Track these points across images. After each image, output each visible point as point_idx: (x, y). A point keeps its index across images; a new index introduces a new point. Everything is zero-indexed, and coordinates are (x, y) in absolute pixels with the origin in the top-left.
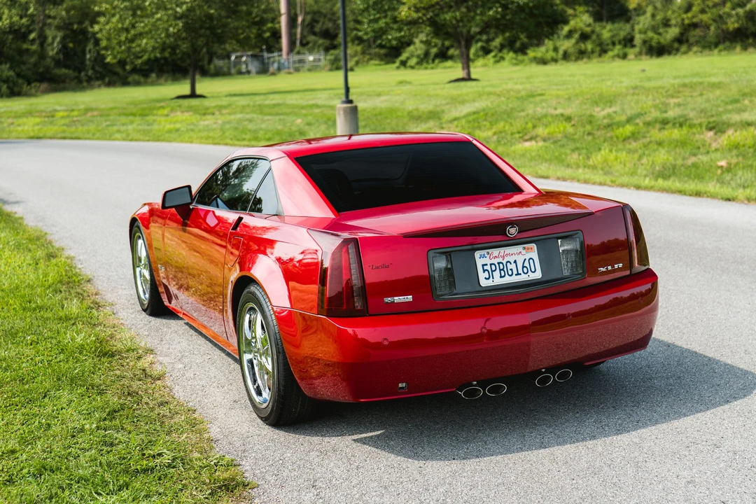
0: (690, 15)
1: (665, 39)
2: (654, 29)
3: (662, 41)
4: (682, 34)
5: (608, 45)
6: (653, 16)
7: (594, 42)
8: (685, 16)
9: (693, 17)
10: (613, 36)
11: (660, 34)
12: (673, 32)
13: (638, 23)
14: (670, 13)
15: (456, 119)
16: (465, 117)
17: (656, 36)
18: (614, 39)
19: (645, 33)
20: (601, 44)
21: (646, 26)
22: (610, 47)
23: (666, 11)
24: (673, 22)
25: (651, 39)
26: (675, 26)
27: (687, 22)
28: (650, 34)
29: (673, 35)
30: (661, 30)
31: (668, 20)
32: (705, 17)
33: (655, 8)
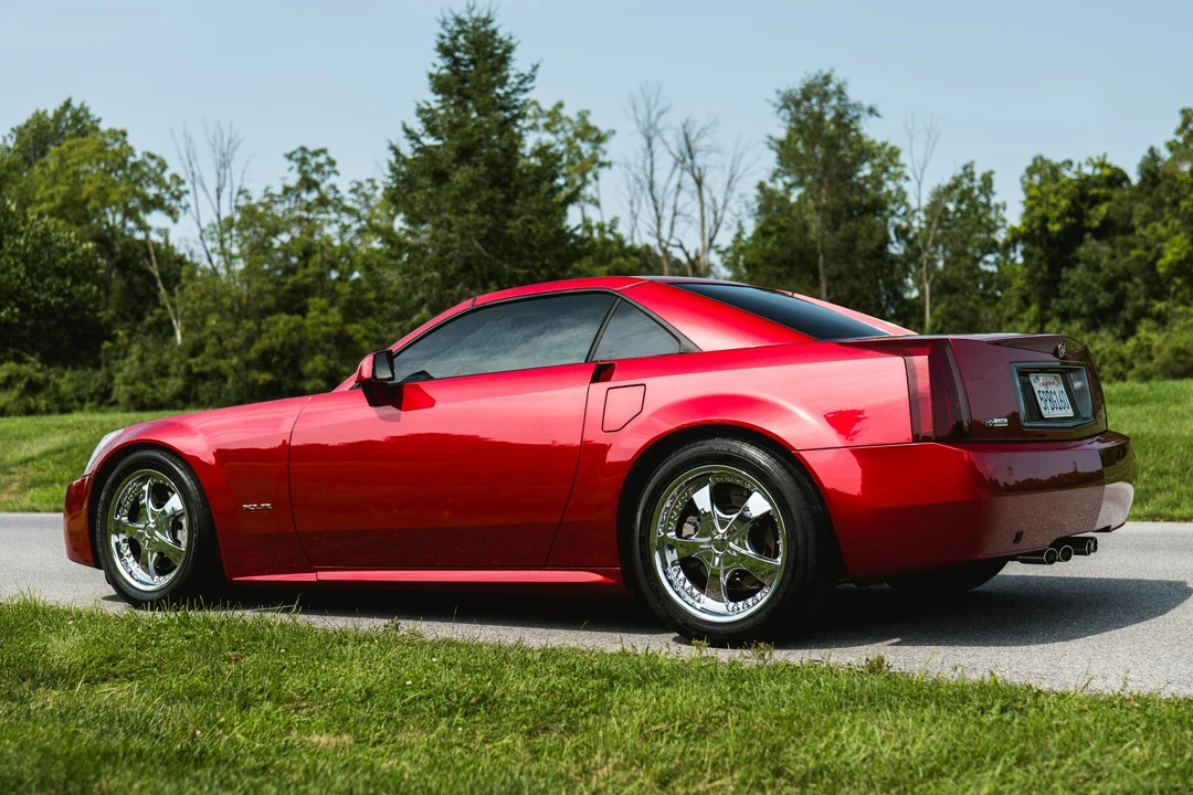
0: (199, 359)
1: (163, 394)
2: (146, 378)
3: (158, 395)
4: (187, 388)
5: (71, 400)
6: (142, 360)
7: (47, 396)
8: (192, 361)
9: (205, 363)
10: (77, 389)
11: (153, 386)
12: (175, 384)
13: (120, 370)
14: (167, 355)
15: (25, 462)
16: (46, 454)
17: (150, 390)
18: (81, 393)
19: (133, 383)
20: (59, 399)
21: (133, 374)
22: (77, 404)
23: (161, 355)
24: (173, 369)
25: (144, 392)
26: (176, 375)
27: (195, 370)
28: (141, 386)
29: (175, 388)
30: (156, 382)
31: (167, 367)
32: (223, 364)
33: (145, 349)
